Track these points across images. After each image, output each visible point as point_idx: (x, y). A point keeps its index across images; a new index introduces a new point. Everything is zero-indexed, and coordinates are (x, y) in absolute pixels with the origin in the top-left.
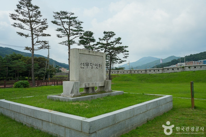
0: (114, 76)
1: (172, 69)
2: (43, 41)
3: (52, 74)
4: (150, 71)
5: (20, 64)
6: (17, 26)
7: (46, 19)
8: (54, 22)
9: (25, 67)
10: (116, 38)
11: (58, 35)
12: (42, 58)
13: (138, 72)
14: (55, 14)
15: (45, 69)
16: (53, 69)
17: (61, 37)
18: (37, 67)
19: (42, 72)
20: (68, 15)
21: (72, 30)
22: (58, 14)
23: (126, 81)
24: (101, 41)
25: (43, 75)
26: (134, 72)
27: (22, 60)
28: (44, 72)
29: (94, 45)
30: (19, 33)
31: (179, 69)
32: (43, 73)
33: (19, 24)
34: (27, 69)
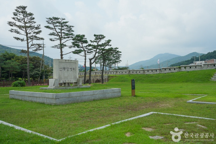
0: (112, 76)
1: (169, 69)
2: (37, 44)
3: (47, 75)
4: (148, 71)
5: (14, 64)
6: (14, 31)
7: (40, 25)
8: (47, 27)
9: (19, 68)
10: (107, 40)
11: (50, 39)
12: (36, 58)
13: (136, 72)
14: (48, 20)
15: (40, 69)
16: (48, 69)
17: (54, 41)
18: (32, 68)
19: (36, 73)
20: (60, 20)
21: (64, 33)
22: (50, 19)
23: (122, 81)
24: (92, 43)
25: (37, 75)
26: (133, 72)
27: (15, 59)
28: (38, 72)
29: (87, 46)
30: (15, 38)
31: (176, 69)
32: (38, 74)
33: (15, 30)
34: (21, 70)
